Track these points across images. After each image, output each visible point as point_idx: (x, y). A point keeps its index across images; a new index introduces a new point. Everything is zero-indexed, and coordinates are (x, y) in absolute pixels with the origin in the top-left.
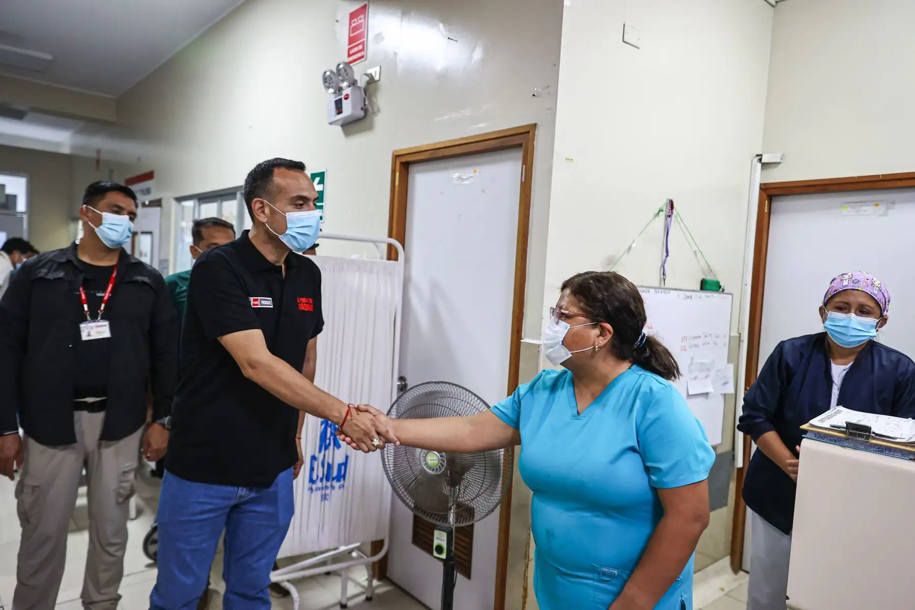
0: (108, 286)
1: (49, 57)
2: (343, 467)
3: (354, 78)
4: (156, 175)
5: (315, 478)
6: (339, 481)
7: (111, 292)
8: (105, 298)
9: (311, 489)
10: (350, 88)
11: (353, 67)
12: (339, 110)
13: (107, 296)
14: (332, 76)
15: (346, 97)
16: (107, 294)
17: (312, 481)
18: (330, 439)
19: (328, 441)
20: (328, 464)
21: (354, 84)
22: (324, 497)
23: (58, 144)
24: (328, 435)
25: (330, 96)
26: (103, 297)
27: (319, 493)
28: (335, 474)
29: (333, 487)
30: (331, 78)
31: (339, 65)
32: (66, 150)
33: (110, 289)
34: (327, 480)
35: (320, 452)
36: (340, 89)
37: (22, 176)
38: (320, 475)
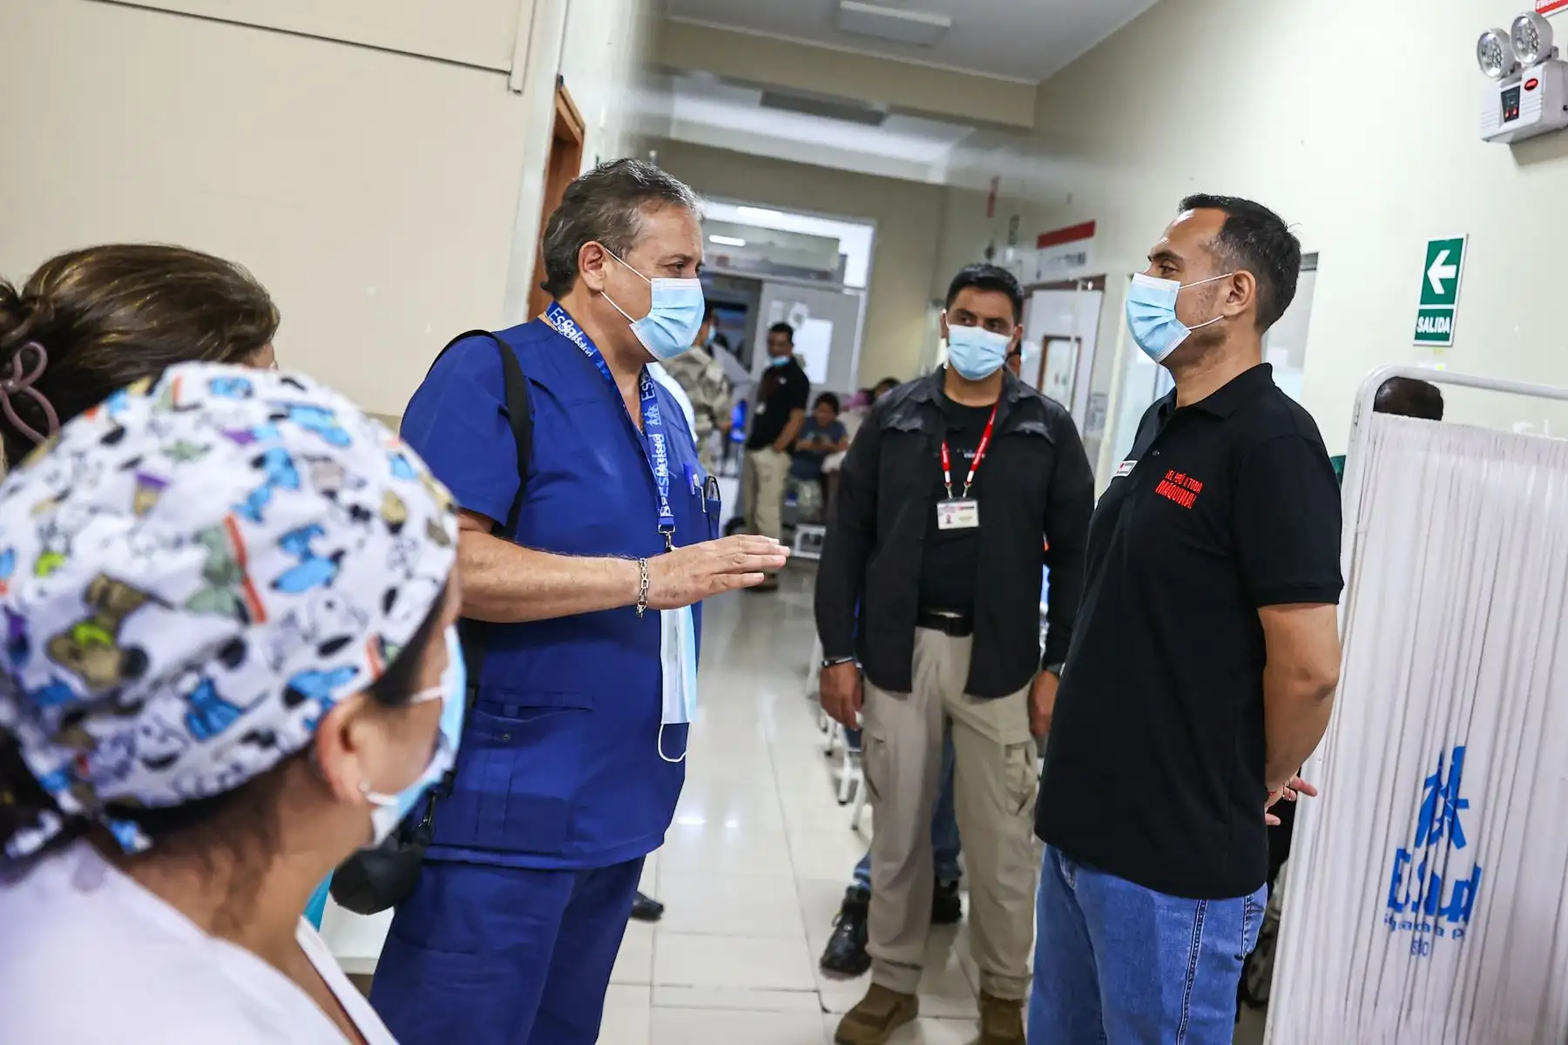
0: (981, 440)
1: (945, 21)
2: (1466, 892)
3: (1550, 44)
4: (1098, 229)
5: (1401, 899)
6: (1453, 919)
7: (985, 451)
8: (975, 462)
9: (1391, 921)
10: (1541, 67)
11: (1549, 20)
12: (1510, 112)
13: (977, 457)
14: (1499, 41)
15: (1530, 84)
16: (978, 455)
17: (1393, 903)
18: (1441, 821)
19: (1436, 825)
20: (1433, 875)
21: (1550, 56)
22: (1418, 947)
23: (925, 166)
24: (1439, 814)
25: (1491, 84)
26: (973, 459)
27: (1408, 934)
28: (1446, 901)
29: (1438, 930)
30: (1498, 46)
31: (1520, 19)
32: (937, 177)
33: (983, 445)
34: (1428, 911)
35: (1418, 844)
36: (1515, 68)
37: (865, 224)
38: (1414, 897)
